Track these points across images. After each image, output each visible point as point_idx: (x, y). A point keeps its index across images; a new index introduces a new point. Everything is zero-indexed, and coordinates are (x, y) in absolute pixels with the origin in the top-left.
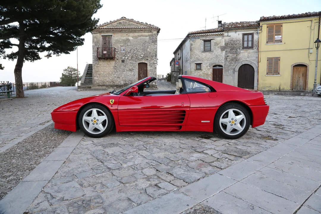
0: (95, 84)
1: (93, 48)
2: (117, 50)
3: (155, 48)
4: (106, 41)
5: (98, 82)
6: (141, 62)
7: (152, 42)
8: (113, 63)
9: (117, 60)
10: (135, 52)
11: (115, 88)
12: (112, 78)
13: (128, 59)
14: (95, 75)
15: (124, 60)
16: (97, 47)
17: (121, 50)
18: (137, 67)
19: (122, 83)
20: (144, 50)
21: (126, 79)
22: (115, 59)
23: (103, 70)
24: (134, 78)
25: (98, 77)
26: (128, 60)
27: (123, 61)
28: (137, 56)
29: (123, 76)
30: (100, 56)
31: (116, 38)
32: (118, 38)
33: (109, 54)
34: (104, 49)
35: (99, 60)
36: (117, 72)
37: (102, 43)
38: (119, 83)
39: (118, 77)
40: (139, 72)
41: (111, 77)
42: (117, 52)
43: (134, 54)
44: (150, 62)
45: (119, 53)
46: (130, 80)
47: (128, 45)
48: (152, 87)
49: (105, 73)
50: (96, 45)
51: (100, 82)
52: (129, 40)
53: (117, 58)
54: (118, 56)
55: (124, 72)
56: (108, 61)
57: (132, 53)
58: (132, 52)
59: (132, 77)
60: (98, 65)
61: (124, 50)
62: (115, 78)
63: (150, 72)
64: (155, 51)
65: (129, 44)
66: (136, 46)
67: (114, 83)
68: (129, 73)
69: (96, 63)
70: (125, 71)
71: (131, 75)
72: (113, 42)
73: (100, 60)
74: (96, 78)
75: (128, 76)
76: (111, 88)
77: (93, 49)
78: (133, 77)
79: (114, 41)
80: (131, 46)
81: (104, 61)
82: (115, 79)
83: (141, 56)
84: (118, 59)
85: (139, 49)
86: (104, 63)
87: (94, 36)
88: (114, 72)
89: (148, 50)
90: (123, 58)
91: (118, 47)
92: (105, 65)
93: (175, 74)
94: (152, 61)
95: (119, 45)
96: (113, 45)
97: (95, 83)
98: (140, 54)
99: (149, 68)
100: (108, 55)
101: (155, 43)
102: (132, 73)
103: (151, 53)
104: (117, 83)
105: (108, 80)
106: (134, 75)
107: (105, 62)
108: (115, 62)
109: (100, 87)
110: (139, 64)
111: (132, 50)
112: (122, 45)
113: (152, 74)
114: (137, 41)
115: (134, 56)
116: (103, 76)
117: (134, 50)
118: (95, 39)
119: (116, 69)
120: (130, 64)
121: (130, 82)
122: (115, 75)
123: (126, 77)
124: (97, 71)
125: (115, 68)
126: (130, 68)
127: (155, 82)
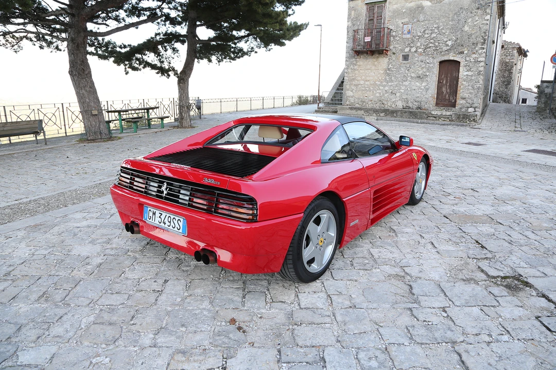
0: (347, 105)
1: (348, 32)
2: (394, 34)
3: (485, 22)
4: (374, 14)
5: (352, 100)
6: (446, 58)
7: (478, 8)
8: (383, 62)
9: (393, 56)
10: (434, 35)
11: (382, 114)
12: (380, 93)
13: (415, 52)
14: (348, 87)
15: (408, 55)
16: (356, 28)
17: (402, 32)
18: (436, 70)
19: (400, 105)
20: (454, 29)
21: (409, 97)
22: (389, 53)
23: (363, 77)
24: (427, 96)
25: (354, 91)
26: (416, 55)
27: (406, 58)
28: (437, 44)
29: (402, 91)
30: (358, 48)
31: (395, 7)
32: (399, 5)
33: (378, 42)
34: (369, 32)
35: (358, 55)
36: (392, 81)
37: (366, 20)
38: (393, 106)
39: (392, 92)
40: (439, 82)
41: (378, 91)
42: (394, 37)
43: (431, 41)
44: (468, 59)
45: (398, 38)
46: (418, 99)
47: (418, 21)
48: (463, 118)
49: (367, 83)
50: (354, 25)
51: (356, 100)
52: (422, 8)
53: (394, 51)
54: (396, 46)
55: (404, 81)
56: (374, 58)
57: (427, 39)
58: (426, 36)
59: (421, 93)
60: (356, 67)
61: (409, 32)
62: (386, 93)
63: (464, 83)
64: (483, 30)
65: (421, 17)
66: (437, 21)
67: (383, 104)
68: (417, 83)
69: (352, 63)
70: (409, 78)
71: (420, 88)
72: (387, 17)
73: (359, 57)
74: (350, 94)
75: (413, 92)
76: (375, 115)
77: (347, 34)
78: (424, 93)
79: (390, 14)
80: (426, 22)
81: (367, 59)
82: (386, 95)
83: (448, 45)
84: (394, 54)
85: (443, 29)
86: (366, 63)
87: (352, 6)
88: (385, 82)
89: (466, 28)
90: (407, 50)
91: (397, 26)
92: (369, 67)
93: (547, 87)
94: (474, 56)
95: (400, 22)
96: (386, 22)
97: (348, 103)
98: (445, 40)
99: (463, 72)
100: (376, 45)
101: (485, 9)
102: (423, 84)
103: (473, 36)
104: (389, 105)
105: (372, 97)
106: (427, 89)
107: (368, 61)
108: (389, 59)
109: (354, 112)
110: (441, 63)
111: (426, 32)
112: (406, 20)
113: (470, 87)
114: (440, 10)
115: (431, 45)
116: (363, 89)
117: (431, 30)
118: (353, 13)
119: (388, 75)
120: (420, 63)
121: (417, 104)
122: (387, 88)
123: (410, 92)
124: (353, 79)
125: (388, 71)
126: (420, 73)
127: (475, 108)
